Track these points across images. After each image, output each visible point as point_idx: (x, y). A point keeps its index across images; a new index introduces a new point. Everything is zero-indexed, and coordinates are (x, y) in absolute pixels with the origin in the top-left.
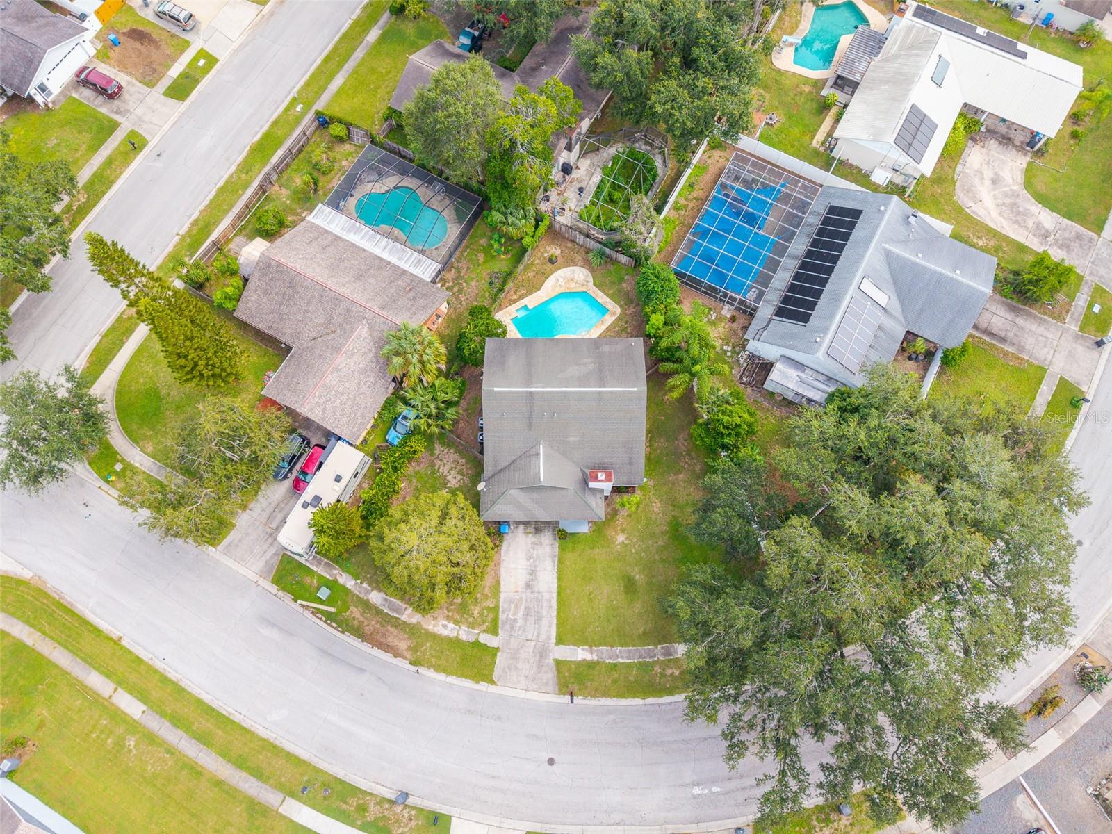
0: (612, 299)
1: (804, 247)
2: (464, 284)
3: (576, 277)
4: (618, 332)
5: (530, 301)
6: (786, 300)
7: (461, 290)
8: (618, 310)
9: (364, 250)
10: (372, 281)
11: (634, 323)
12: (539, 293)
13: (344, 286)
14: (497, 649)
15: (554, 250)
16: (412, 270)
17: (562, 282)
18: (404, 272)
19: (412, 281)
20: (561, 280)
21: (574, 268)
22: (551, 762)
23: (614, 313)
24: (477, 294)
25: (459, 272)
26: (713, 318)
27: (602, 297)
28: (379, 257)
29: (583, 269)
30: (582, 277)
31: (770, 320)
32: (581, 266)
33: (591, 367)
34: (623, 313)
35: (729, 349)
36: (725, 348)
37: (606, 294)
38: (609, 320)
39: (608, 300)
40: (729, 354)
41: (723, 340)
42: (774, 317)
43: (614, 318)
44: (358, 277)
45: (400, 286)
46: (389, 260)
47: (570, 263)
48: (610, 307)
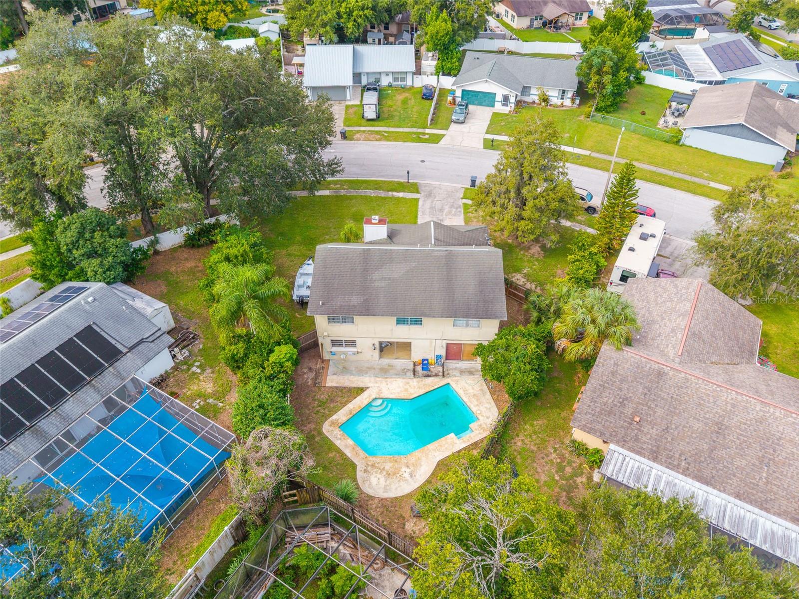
0: (332, 443)
1: (12, 446)
2: (557, 478)
3: (382, 480)
4: (332, 401)
5: (453, 444)
6: (94, 369)
7: (561, 469)
8: (326, 428)
9: (738, 496)
10: (698, 426)
11: (307, 412)
12: (440, 456)
13: (734, 406)
14: (462, 198)
15: (416, 529)
16: (645, 463)
17: (405, 472)
18: (655, 457)
19: (637, 440)
20: (406, 475)
21: (385, 495)
22: (423, 161)
23: (333, 424)
24: (534, 461)
25: (570, 498)
26: (198, 401)
27: (346, 446)
28: (707, 483)
29: (371, 492)
30: (374, 480)
31: (131, 349)
32: (372, 498)
33: (376, 276)
34: (320, 424)
35: (194, 369)
36: (199, 371)
37: (339, 451)
38: (341, 415)
39: (338, 443)
40: (197, 364)
41: (197, 378)
42: (125, 350)
43: (334, 417)
44: (720, 429)
45: (653, 424)
46: (690, 480)
47: (391, 505)
48: (337, 432)
